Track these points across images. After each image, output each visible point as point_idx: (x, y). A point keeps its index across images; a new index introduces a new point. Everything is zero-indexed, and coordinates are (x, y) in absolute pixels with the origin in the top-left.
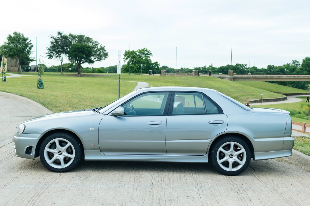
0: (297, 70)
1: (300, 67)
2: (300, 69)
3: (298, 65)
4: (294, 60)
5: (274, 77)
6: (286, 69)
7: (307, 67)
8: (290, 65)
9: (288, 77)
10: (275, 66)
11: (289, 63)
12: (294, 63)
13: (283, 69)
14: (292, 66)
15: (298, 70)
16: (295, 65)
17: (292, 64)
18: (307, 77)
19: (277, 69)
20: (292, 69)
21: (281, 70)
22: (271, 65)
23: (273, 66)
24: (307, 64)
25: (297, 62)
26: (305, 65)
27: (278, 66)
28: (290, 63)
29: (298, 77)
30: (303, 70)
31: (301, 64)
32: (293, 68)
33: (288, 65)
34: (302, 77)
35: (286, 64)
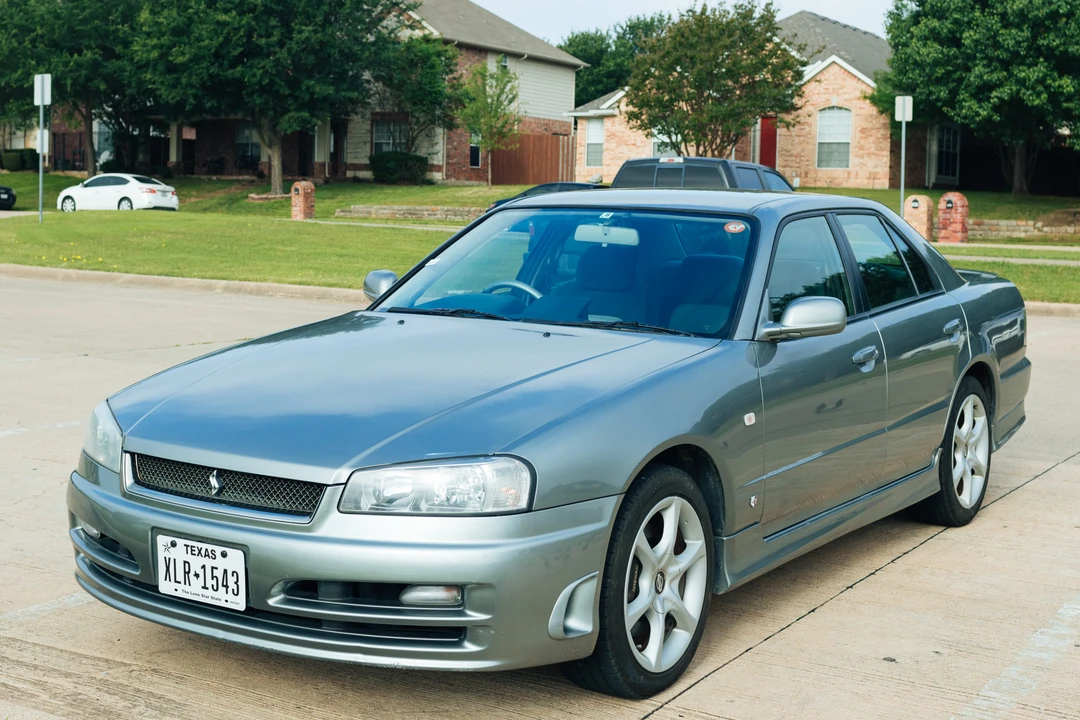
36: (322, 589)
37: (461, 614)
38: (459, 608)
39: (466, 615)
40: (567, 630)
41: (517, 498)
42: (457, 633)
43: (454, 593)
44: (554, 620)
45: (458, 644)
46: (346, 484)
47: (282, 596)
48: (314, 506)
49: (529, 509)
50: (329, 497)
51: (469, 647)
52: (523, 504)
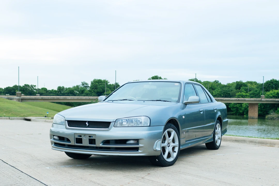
0: (85, 92)
1: (89, 89)
2: (89, 91)
3: (87, 87)
4: (83, 82)
5: (60, 98)
6: (76, 91)
7: (95, 89)
8: (80, 87)
9: (72, 99)
10: (65, 87)
11: (78, 85)
12: (83, 85)
13: (72, 91)
14: (81, 88)
15: (87, 92)
16: (84, 87)
17: (82, 86)
18: (88, 99)
19: (67, 91)
20: (81, 91)
21: (71, 91)
22: (61, 87)
23: (63, 87)
24: (95, 87)
25: (86, 84)
26: (93, 87)
27: (67, 87)
28: (80, 85)
29: (81, 99)
30: (91, 91)
31: (90, 85)
32: (82, 89)
33: (77, 86)
34: (84, 99)
35: (76, 86)
36: (111, 142)
37: (138, 145)
38: (138, 144)
39: (139, 145)
40: (156, 150)
41: (147, 124)
42: (137, 149)
43: (136, 142)
44: (154, 147)
45: (138, 151)
46: (115, 122)
47: (102, 144)
48: (109, 126)
49: (150, 126)
50: (112, 124)
51: (140, 151)
52: (149, 125)
